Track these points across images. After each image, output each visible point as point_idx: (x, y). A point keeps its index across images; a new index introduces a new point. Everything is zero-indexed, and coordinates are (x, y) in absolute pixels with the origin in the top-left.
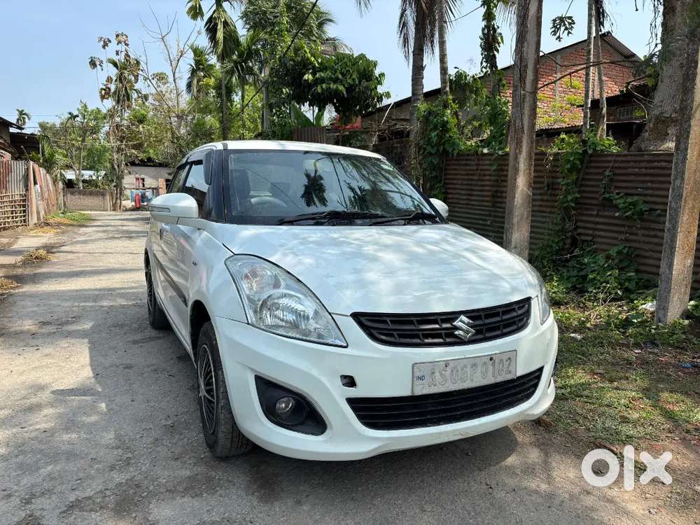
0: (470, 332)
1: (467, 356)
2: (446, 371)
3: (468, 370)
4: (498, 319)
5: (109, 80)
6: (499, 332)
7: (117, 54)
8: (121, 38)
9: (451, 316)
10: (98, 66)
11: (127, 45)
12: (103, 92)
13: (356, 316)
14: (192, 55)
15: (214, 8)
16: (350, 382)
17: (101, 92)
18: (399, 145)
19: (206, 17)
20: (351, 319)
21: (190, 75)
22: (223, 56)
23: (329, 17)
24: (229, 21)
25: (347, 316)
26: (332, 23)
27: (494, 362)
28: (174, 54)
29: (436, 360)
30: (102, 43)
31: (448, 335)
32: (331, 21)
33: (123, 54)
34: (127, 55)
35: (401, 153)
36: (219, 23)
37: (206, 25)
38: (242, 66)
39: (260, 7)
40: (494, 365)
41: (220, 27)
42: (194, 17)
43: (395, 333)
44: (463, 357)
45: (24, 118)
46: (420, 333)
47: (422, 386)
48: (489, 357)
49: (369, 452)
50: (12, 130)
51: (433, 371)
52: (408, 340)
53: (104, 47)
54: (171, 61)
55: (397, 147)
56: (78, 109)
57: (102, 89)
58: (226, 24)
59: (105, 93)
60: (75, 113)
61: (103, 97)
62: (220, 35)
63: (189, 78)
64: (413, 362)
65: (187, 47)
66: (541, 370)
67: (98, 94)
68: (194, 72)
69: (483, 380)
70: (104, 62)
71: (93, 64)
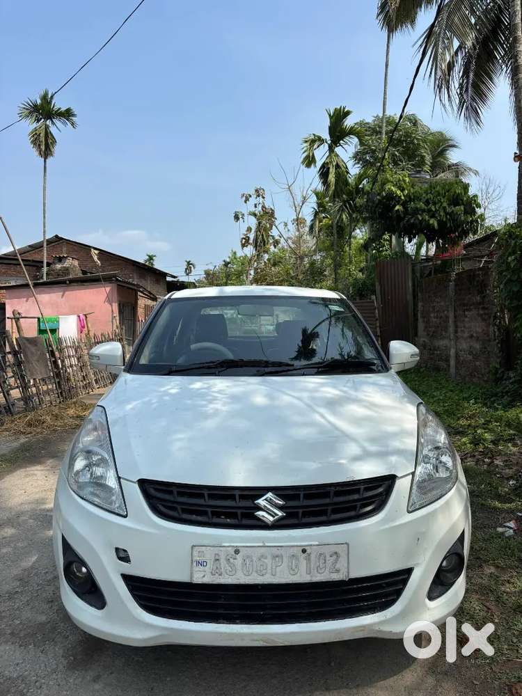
0: (277, 515)
1: (267, 544)
2: (235, 559)
3: (268, 561)
4: (327, 501)
5: (249, 229)
6: (323, 518)
7: (256, 207)
8: (258, 193)
9: (254, 493)
10: (241, 219)
11: (264, 198)
12: (244, 240)
13: (143, 483)
14: (315, 199)
15: (328, 154)
16: (123, 556)
17: (241, 242)
18: (480, 273)
19: (319, 164)
20: (136, 486)
21: (313, 218)
22: (334, 195)
23: (451, 143)
24: (341, 164)
25: (133, 482)
26: (455, 149)
27: (309, 555)
28: (299, 200)
29: (224, 544)
30: (244, 198)
31: (246, 516)
32: (453, 146)
33: (260, 206)
34: (263, 207)
35: (483, 281)
36: (331, 167)
37: (320, 170)
38: (350, 204)
39: (369, 146)
40: (308, 559)
41: (332, 171)
42: (308, 166)
43: (179, 507)
44: (261, 544)
45: (190, 267)
46: (209, 510)
47: (203, 573)
48: (301, 549)
49: (145, 640)
50: (169, 279)
51: (217, 557)
52: (194, 517)
53: (245, 202)
54: (296, 207)
55: (479, 274)
56: (229, 257)
57: (243, 238)
58: (338, 166)
59: (245, 242)
60: (228, 260)
61: (243, 246)
62: (332, 178)
63: (312, 220)
64: (192, 544)
65: (310, 192)
66: (409, 571)
67: (240, 244)
68: (316, 214)
69: (292, 577)
70: (246, 215)
71: (237, 218)
